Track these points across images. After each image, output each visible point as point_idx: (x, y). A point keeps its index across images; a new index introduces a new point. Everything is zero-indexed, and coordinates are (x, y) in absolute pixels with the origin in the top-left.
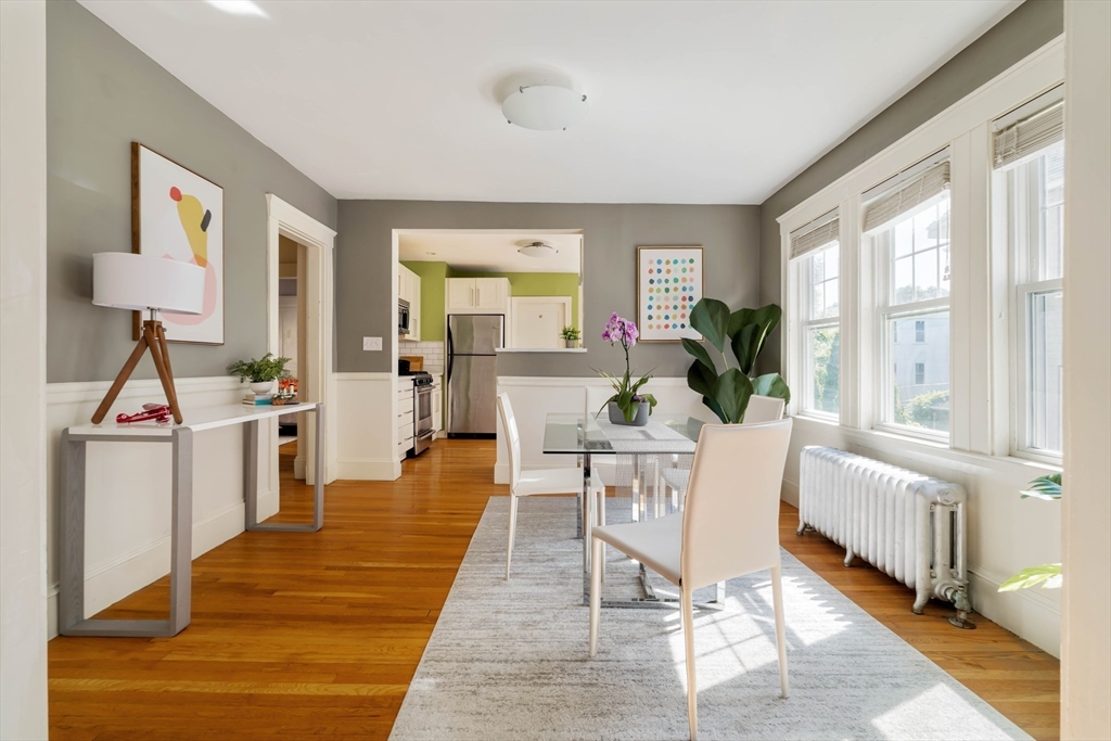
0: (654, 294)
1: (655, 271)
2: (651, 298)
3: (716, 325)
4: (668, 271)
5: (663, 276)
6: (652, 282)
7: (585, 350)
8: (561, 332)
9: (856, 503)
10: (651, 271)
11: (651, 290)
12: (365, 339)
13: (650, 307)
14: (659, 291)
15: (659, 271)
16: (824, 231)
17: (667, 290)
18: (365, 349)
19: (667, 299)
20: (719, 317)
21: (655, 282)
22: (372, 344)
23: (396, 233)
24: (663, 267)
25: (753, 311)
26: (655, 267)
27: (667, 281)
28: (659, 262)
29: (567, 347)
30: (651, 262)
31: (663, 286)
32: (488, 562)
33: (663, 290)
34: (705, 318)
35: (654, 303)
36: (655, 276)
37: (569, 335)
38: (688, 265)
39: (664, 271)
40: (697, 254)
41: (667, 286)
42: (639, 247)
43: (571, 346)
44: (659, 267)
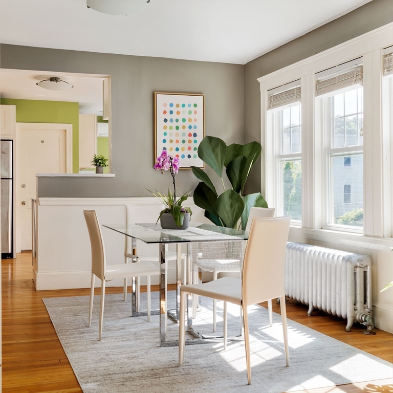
0: (168, 131)
1: (168, 112)
2: (165, 134)
3: (216, 156)
4: (178, 113)
5: (174, 116)
6: (166, 120)
7: (113, 175)
8: (93, 160)
9: (314, 275)
10: (165, 112)
11: (165, 127)
13: (164, 141)
14: (171, 128)
15: (171, 112)
16: (291, 95)
17: (177, 128)
19: (177, 135)
20: (219, 150)
21: (169, 121)
24: (174, 109)
25: (241, 146)
26: (168, 109)
27: (177, 121)
28: (171, 105)
29: (97, 172)
30: (165, 105)
31: (174, 124)
32: (79, 334)
33: (174, 128)
34: (208, 152)
35: (167, 138)
36: (168, 116)
37: (99, 163)
38: (193, 109)
39: (175, 112)
40: (199, 100)
41: (177, 124)
42: (155, 93)
43: (101, 172)
44: (171, 109)
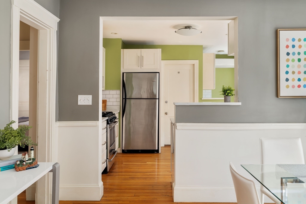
0: (290, 63)
1: (291, 46)
2: (288, 66)
4: (300, 47)
5: (296, 50)
6: (288, 54)
7: (240, 104)
8: (222, 90)
10: (287, 47)
11: (288, 60)
12: (80, 97)
13: (287, 73)
14: (293, 60)
15: (294, 46)
17: (299, 60)
18: (79, 103)
19: (299, 66)
21: (291, 54)
22: (85, 100)
23: (102, 19)
24: (296, 43)
26: (290, 43)
27: (299, 54)
28: (294, 40)
29: (226, 101)
30: (287, 40)
31: (297, 57)
33: (296, 60)
35: (290, 70)
36: (290, 50)
37: (226, 92)
39: (297, 46)
41: (299, 57)
42: (279, 30)
43: (228, 100)
44: (294, 43)
